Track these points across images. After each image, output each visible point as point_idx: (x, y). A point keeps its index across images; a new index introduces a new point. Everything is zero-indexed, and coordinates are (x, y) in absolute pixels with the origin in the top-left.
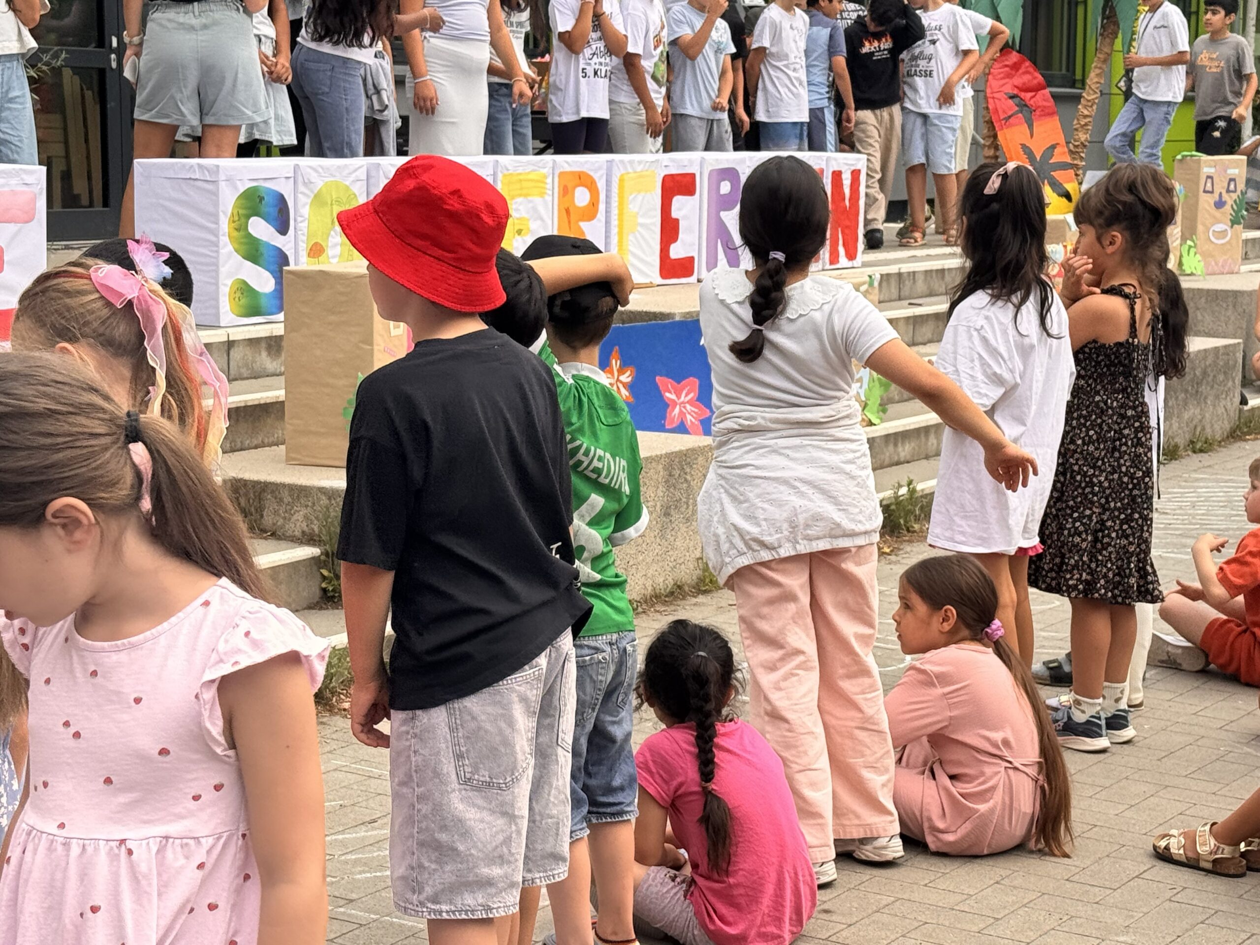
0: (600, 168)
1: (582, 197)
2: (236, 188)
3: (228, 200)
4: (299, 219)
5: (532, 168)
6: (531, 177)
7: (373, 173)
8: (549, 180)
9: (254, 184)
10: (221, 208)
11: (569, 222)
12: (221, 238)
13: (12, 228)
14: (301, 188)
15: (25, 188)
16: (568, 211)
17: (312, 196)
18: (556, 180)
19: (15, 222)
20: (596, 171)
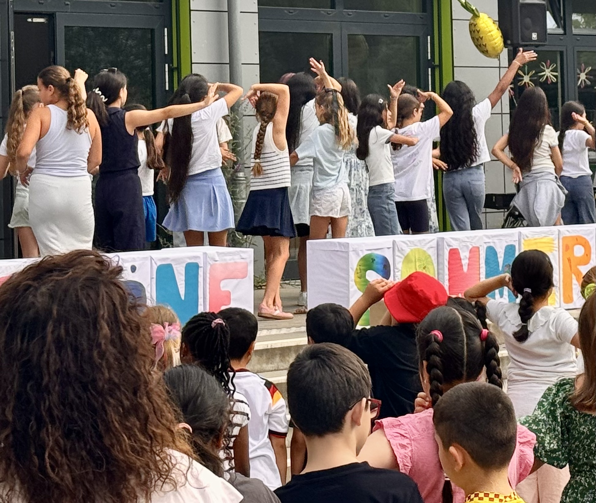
0: (591, 233)
1: (579, 251)
2: (358, 255)
3: (354, 262)
4: (396, 270)
5: (544, 235)
6: (544, 240)
7: (440, 243)
8: (556, 242)
9: (369, 252)
10: (350, 266)
11: (570, 266)
12: (350, 282)
13: (235, 281)
14: (397, 253)
15: (242, 261)
16: (569, 260)
17: (403, 257)
18: (561, 241)
19: (237, 278)
20: (588, 235)
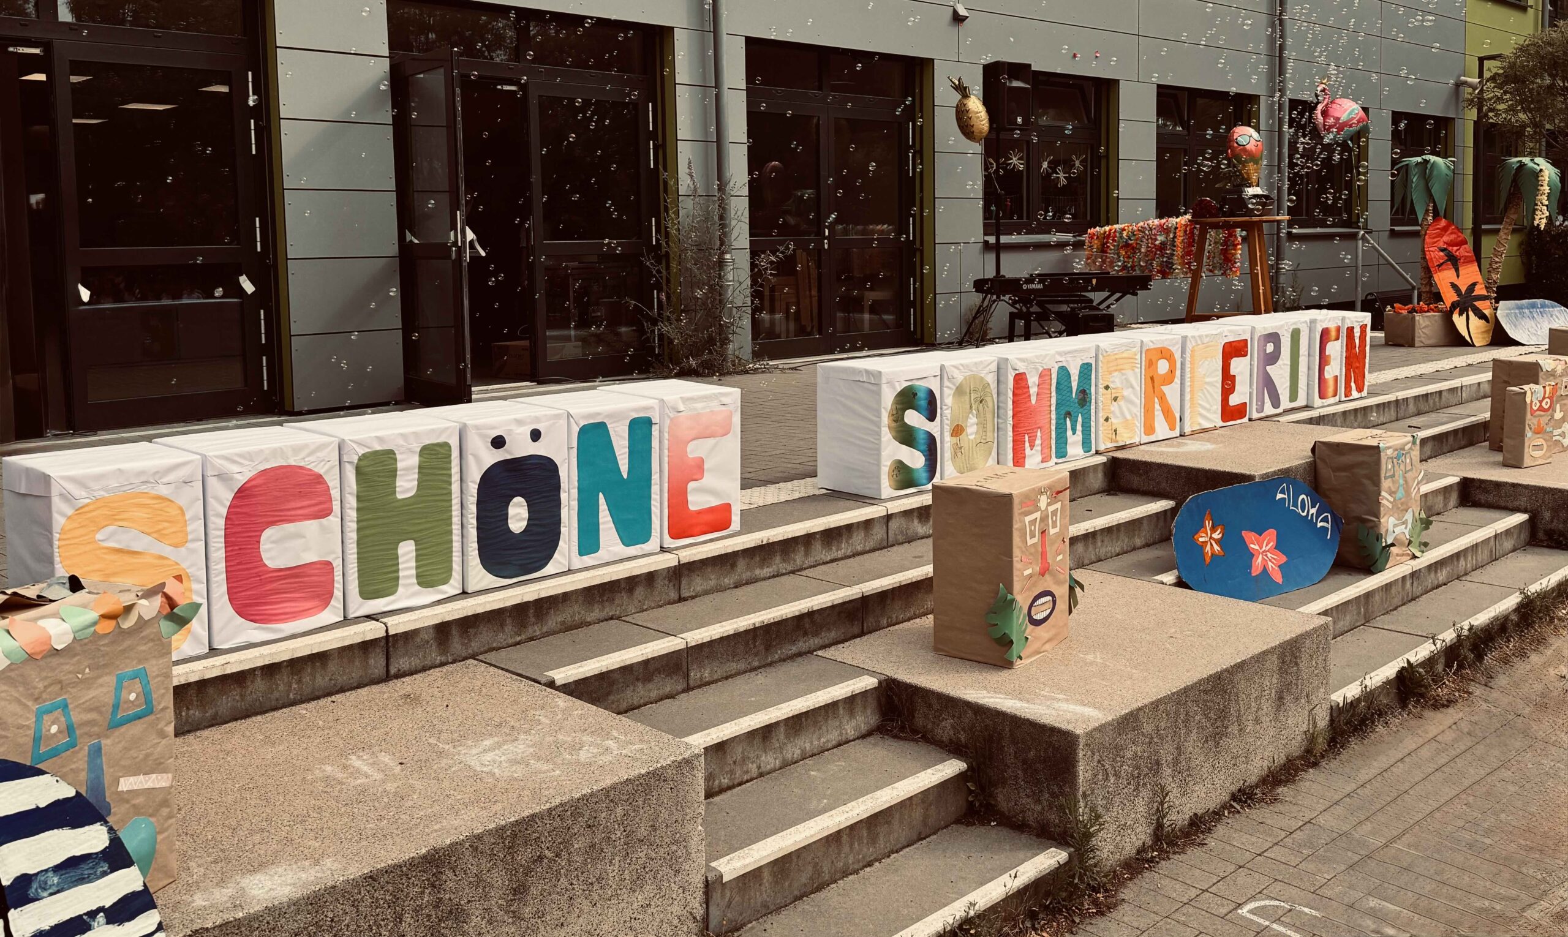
0: (1177, 343)
1: (1163, 367)
2: (894, 387)
3: (888, 399)
4: (944, 407)
5: (1124, 348)
6: (1125, 355)
7: (1002, 366)
8: (1138, 357)
9: (909, 383)
10: (883, 406)
11: (1154, 387)
12: (883, 429)
13: (711, 441)
14: (946, 383)
15: (723, 408)
16: (1152, 379)
17: (954, 388)
18: (1144, 355)
19: (714, 437)
20: (1174, 345)
